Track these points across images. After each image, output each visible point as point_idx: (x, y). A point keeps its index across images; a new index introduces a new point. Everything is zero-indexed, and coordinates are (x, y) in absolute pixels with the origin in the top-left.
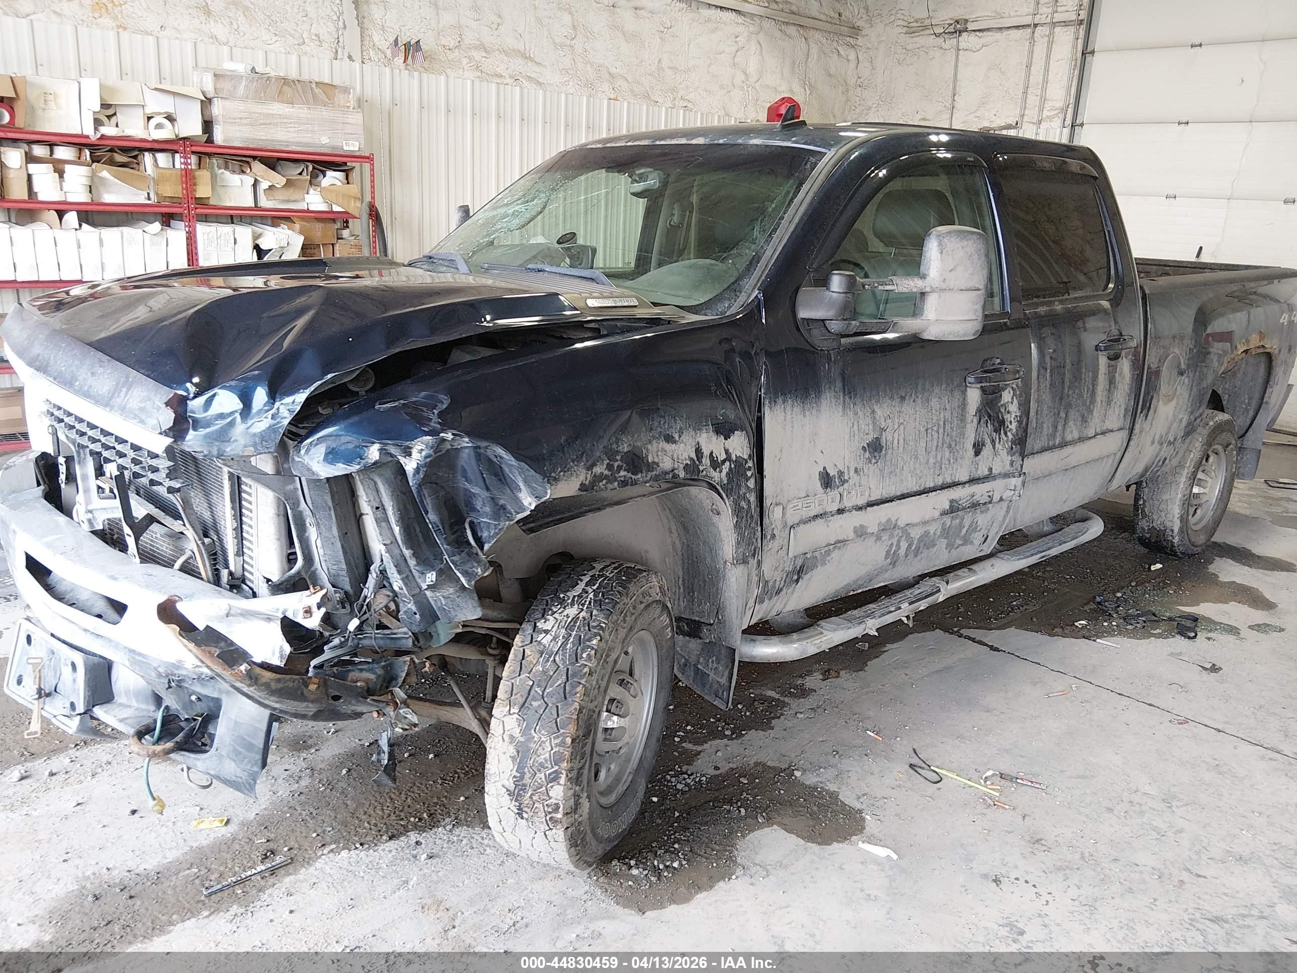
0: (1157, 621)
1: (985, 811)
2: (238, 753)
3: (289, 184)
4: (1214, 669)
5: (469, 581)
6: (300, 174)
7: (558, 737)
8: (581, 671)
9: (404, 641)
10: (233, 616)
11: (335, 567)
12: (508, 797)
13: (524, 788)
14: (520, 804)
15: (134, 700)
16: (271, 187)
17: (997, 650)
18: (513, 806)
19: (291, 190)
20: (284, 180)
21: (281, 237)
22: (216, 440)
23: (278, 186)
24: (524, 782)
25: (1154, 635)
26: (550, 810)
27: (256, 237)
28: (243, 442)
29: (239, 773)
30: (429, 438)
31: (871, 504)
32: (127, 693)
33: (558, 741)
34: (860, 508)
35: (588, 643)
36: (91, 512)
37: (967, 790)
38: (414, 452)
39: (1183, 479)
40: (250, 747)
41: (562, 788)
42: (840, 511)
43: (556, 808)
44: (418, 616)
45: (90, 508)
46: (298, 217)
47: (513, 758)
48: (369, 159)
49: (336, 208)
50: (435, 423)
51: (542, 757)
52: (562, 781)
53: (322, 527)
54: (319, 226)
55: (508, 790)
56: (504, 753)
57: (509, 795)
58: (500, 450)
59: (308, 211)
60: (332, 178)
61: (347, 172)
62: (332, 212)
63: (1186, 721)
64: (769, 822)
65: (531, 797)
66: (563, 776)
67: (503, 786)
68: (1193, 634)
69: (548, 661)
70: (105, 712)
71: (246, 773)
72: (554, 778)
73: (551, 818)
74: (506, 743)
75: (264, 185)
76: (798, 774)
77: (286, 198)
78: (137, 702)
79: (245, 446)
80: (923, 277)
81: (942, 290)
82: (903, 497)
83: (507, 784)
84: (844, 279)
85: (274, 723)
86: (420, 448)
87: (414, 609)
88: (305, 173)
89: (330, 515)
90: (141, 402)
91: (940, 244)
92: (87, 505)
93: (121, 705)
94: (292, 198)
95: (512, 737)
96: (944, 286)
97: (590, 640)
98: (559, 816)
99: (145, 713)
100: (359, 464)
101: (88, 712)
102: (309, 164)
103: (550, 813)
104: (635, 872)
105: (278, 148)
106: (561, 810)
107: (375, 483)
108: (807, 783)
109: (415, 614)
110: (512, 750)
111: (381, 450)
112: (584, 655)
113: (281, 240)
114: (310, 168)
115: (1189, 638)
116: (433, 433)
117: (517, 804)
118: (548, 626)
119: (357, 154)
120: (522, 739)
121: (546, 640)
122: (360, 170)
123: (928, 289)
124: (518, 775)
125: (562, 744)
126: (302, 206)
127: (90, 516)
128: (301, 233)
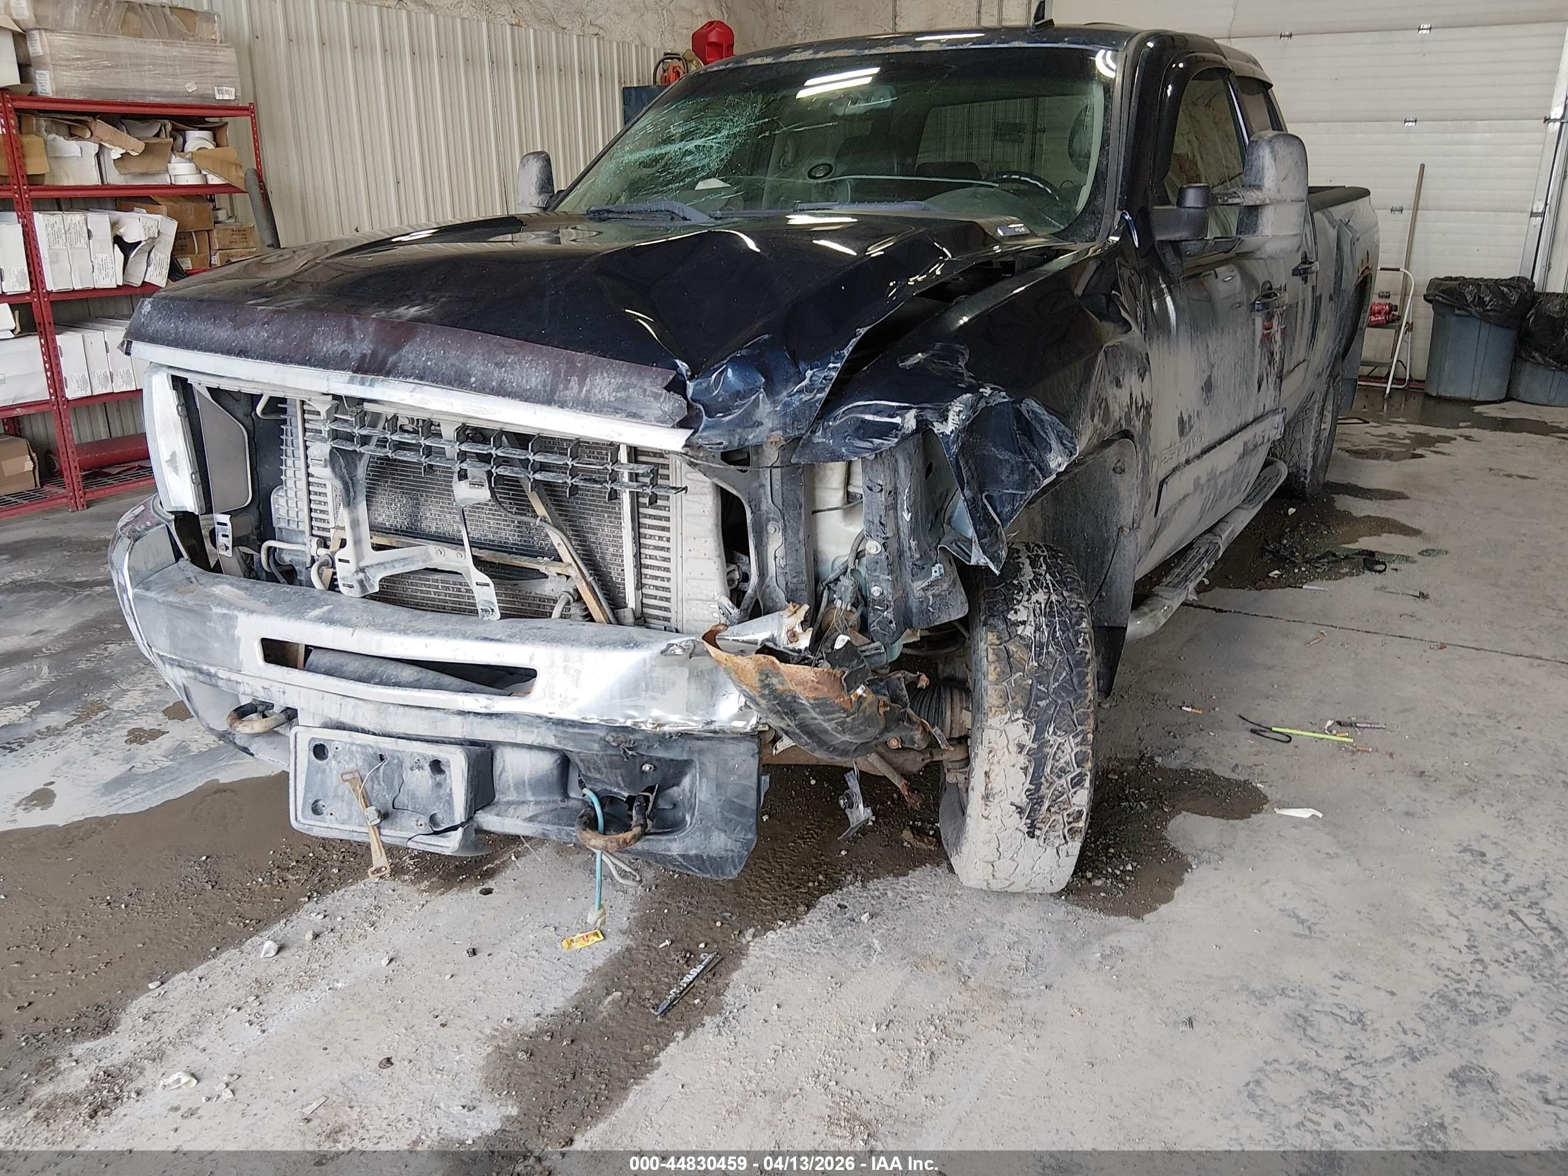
0: (1336, 561)
1: (1354, 757)
2: (727, 821)
3: (148, 150)
4: (1423, 596)
5: (997, 567)
6: (157, 135)
7: (1077, 735)
8: (1084, 658)
9: (877, 658)
10: (698, 655)
11: (795, 580)
12: (1018, 816)
13: (1040, 801)
14: (1033, 821)
15: (529, 793)
16: (125, 156)
17: (1220, 611)
18: (1023, 824)
19: (149, 159)
20: (141, 146)
21: (149, 225)
22: (738, 426)
23: (134, 154)
24: (1041, 793)
25: (1346, 574)
26: (1071, 819)
27: (114, 225)
28: (770, 426)
29: (730, 844)
30: (969, 395)
31: (1205, 452)
32: (519, 786)
33: (1079, 739)
34: (1198, 457)
35: (1077, 628)
36: (362, 570)
37: (1319, 742)
38: (951, 415)
39: (1315, 415)
40: (741, 810)
41: (1086, 792)
42: (1188, 462)
43: (1078, 818)
44: (893, 625)
45: (362, 564)
46: (162, 196)
47: (1025, 770)
48: (250, 111)
49: (214, 180)
50: (968, 377)
51: (1062, 761)
52: (1087, 784)
53: (789, 531)
54: (190, 206)
55: (1017, 807)
56: (1013, 766)
57: (1019, 813)
58: (1034, 403)
59: (173, 186)
60: (196, 139)
61: (216, 132)
62: (207, 186)
63: (1442, 647)
64: (1175, 811)
65: (1049, 810)
66: (1088, 779)
67: (1012, 804)
68: (1383, 567)
69: (1041, 654)
70: (497, 815)
71: (739, 844)
72: (1077, 782)
73: (1069, 830)
74: (1014, 755)
75: (116, 153)
76: (1159, 760)
77: (144, 170)
78: (534, 794)
79: (772, 430)
80: (1259, 187)
81: (1279, 202)
82: (1221, 442)
83: (1017, 801)
84: (1200, 192)
85: (763, 778)
86: (958, 409)
87: (890, 617)
88: (163, 135)
89: (800, 514)
90: (617, 390)
91: (1272, 151)
92: (358, 560)
93: (509, 803)
94: (152, 170)
95: (1021, 747)
96: (1279, 197)
97: (1078, 623)
98: (1081, 824)
99: (551, 806)
100: (896, 437)
101: (470, 818)
102: (167, 122)
103: (1070, 823)
104: (1098, 883)
105: (130, 99)
106: (1084, 817)
107: (896, 461)
108: (1173, 767)
109: (891, 622)
110: (1022, 760)
111: (916, 417)
112: (1080, 641)
113: (149, 229)
114: (169, 127)
115: (1380, 572)
116: (972, 389)
117: (1029, 821)
118: (1022, 616)
119: (233, 104)
120: (1035, 746)
121: (1028, 631)
122: (237, 128)
123: (1268, 201)
124: (1033, 787)
125: (1084, 742)
126: (166, 180)
127: (361, 575)
128: (171, 215)
